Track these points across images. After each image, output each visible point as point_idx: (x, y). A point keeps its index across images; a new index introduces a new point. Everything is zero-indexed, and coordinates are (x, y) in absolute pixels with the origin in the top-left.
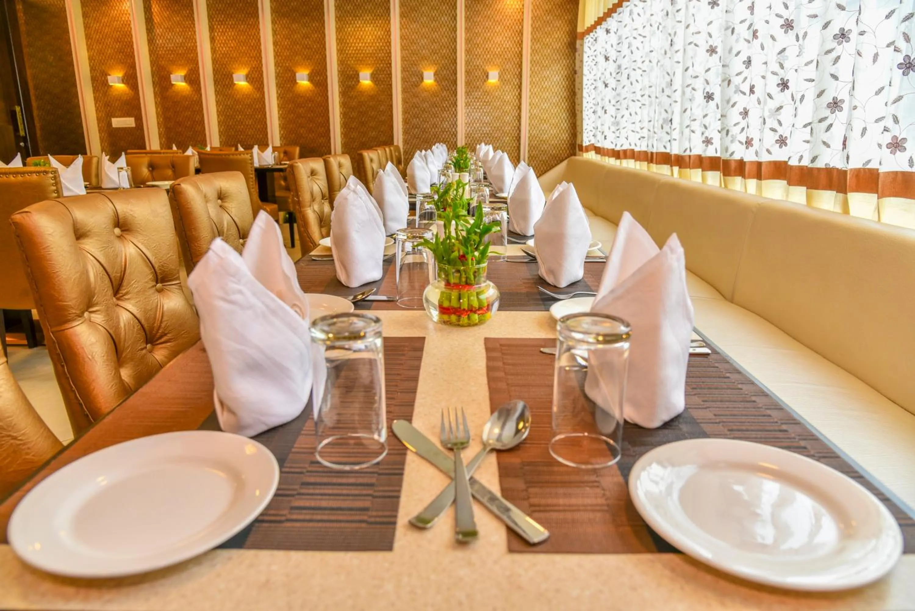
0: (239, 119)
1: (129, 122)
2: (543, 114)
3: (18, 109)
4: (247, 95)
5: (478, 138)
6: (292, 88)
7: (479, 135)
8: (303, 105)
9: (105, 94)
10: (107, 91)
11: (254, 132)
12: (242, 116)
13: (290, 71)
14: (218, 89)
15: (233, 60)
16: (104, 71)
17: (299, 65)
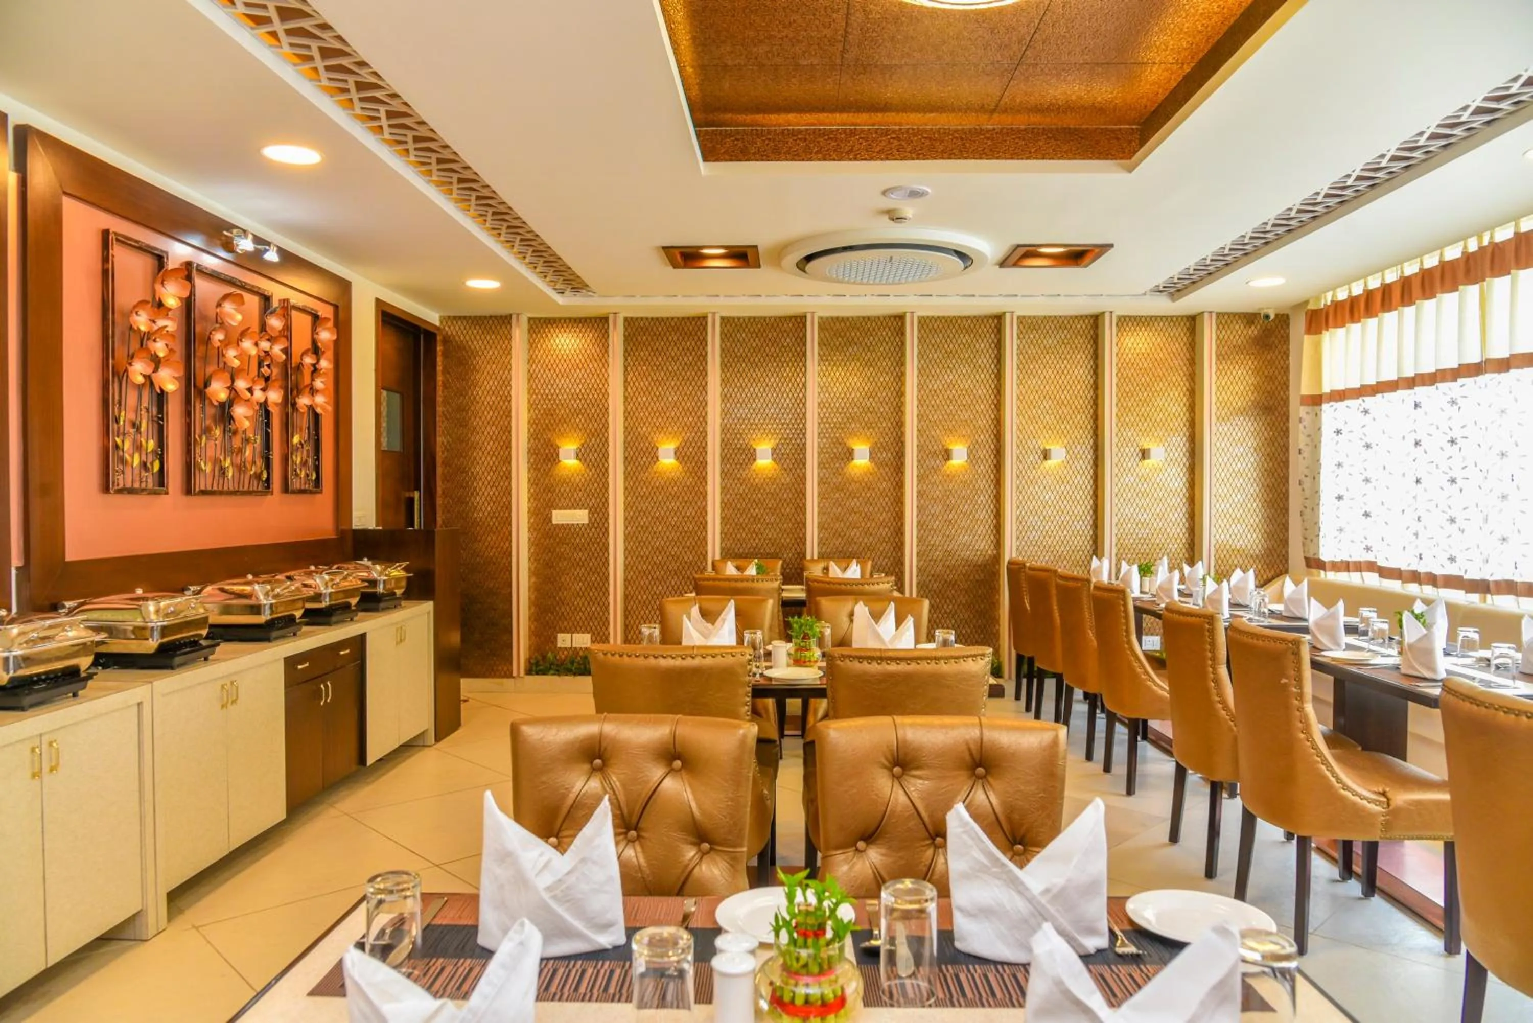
0: (755, 515)
1: (580, 517)
2: (1236, 510)
3: (416, 495)
4: (770, 478)
5: (1129, 546)
6: (842, 469)
7: (1132, 541)
8: (858, 495)
9: (547, 473)
10: (550, 469)
11: (777, 534)
12: (759, 509)
13: (840, 444)
14: (726, 470)
15: (754, 426)
16: (550, 440)
17: (856, 435)
